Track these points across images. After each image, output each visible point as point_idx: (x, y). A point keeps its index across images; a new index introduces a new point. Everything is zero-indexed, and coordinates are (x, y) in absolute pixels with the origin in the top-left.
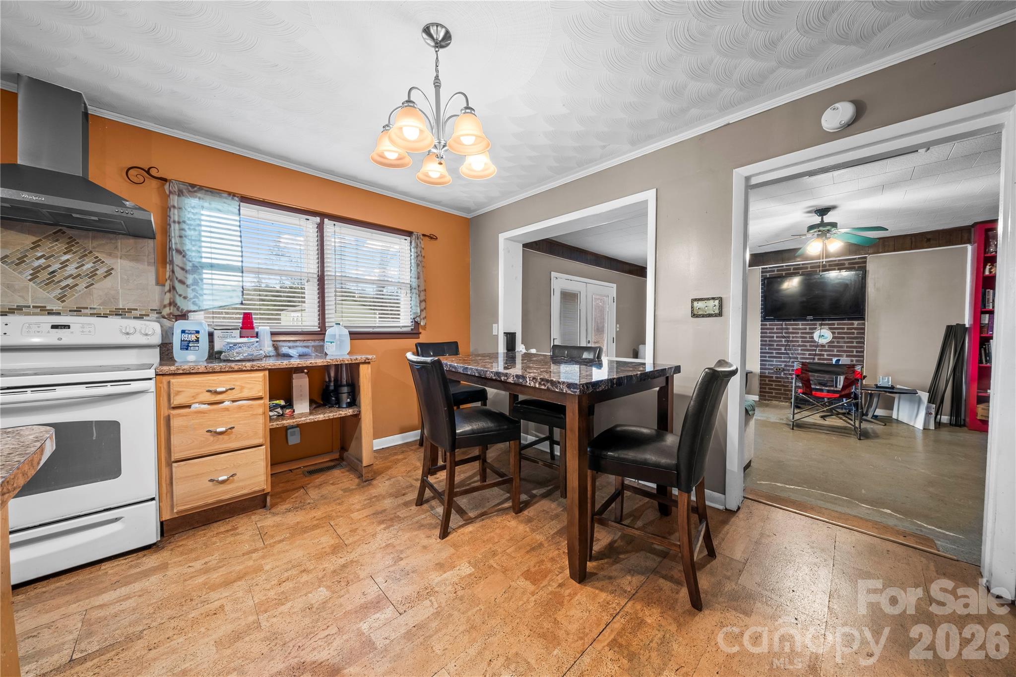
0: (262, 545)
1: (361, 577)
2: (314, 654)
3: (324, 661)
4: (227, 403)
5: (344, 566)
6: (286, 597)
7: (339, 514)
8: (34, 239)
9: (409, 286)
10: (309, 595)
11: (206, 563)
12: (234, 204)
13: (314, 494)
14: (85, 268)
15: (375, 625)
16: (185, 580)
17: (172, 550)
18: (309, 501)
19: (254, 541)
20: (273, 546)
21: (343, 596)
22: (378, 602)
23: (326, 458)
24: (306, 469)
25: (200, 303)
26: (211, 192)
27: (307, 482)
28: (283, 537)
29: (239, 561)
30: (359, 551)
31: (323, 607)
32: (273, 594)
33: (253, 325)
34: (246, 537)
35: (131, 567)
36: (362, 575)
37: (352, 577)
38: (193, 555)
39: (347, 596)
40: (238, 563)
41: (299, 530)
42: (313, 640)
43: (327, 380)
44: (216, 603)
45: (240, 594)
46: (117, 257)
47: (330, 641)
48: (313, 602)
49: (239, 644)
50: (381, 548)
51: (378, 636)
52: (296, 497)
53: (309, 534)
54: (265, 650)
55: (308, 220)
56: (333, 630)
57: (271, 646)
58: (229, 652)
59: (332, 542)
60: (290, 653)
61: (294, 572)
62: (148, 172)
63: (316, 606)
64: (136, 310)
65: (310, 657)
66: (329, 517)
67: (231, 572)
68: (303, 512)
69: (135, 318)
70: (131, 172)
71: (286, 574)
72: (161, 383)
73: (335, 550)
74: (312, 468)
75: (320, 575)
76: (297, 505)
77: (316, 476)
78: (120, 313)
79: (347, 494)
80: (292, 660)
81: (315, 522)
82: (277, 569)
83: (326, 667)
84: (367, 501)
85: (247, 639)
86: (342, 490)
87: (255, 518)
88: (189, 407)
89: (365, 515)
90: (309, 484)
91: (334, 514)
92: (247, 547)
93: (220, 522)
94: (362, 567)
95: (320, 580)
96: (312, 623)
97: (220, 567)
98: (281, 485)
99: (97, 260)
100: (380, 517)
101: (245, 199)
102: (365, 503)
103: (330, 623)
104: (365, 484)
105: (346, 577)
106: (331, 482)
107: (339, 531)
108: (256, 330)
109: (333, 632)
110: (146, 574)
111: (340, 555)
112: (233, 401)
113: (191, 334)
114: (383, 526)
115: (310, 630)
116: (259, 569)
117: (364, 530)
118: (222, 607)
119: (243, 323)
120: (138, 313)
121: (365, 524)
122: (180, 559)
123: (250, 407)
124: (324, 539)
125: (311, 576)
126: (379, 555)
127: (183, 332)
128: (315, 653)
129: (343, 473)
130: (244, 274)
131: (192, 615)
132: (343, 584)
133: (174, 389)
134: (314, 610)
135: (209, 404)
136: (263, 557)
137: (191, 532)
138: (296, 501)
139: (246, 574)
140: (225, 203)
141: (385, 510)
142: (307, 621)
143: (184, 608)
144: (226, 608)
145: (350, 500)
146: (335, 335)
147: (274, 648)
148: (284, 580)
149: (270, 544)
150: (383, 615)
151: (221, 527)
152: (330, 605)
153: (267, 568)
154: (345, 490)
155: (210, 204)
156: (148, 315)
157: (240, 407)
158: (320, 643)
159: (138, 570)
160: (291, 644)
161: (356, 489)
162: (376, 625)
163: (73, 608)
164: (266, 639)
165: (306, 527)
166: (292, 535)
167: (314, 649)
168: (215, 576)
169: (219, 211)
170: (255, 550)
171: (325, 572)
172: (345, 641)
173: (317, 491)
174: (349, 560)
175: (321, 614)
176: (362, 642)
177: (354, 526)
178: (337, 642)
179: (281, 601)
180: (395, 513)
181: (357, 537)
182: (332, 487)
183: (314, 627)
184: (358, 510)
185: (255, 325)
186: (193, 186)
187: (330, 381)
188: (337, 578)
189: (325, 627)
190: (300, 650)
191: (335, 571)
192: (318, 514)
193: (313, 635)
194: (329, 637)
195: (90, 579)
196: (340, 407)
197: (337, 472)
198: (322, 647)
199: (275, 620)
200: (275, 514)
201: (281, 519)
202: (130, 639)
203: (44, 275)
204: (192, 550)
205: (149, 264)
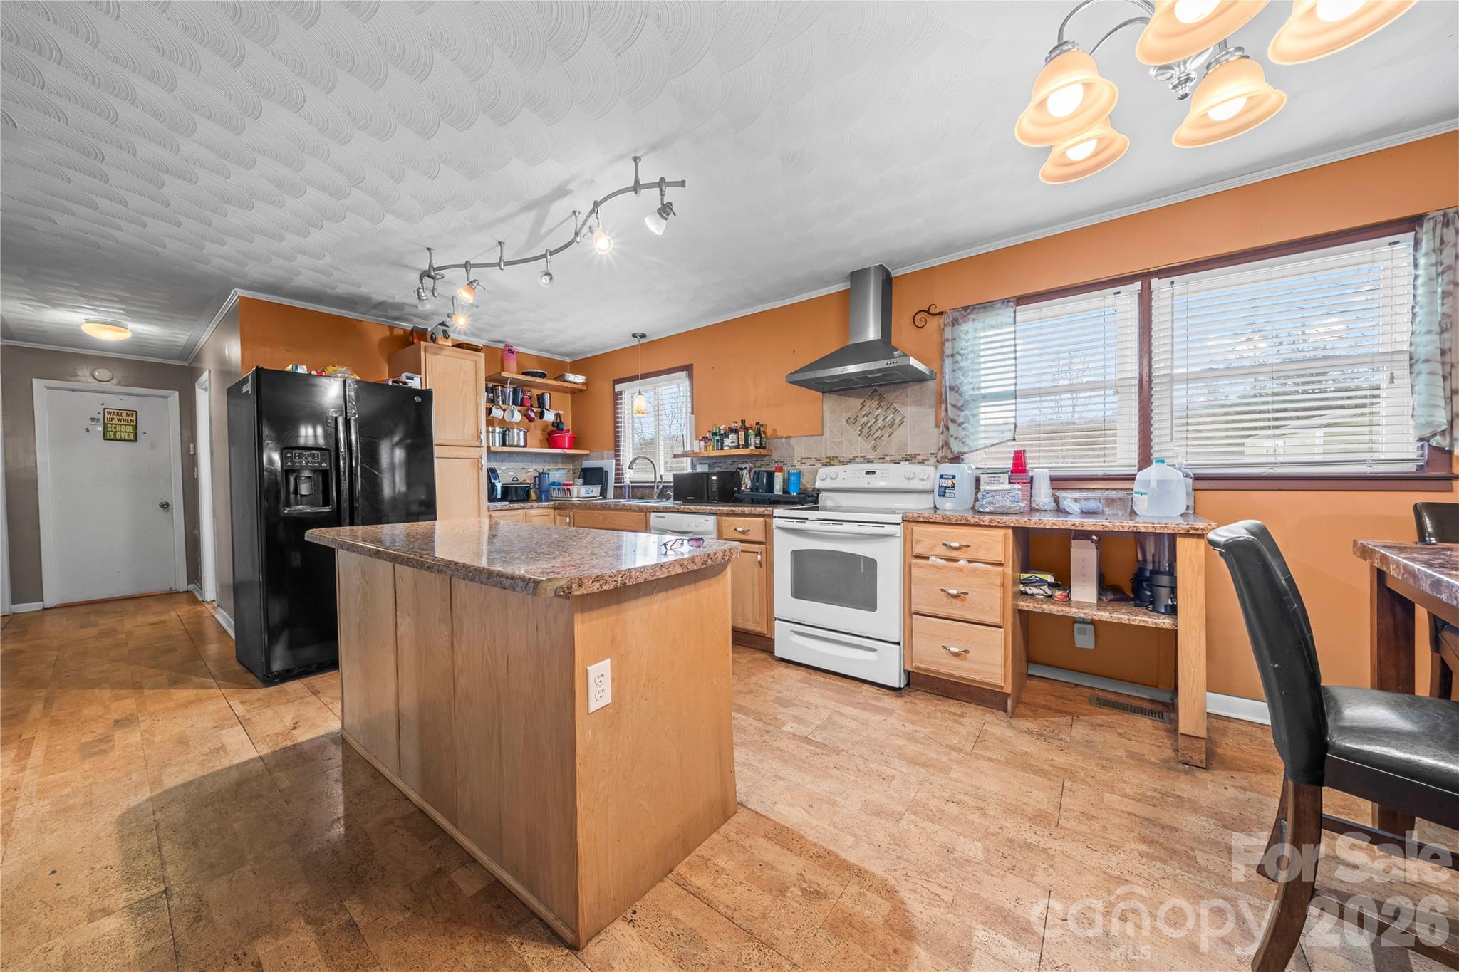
0: (969, 750)
1: (1036, 879)
2: (910, 896)
3: (911, 913)
4: (962, 563)
5: (1029, 846)
6: (940, 819)
7: (1089, 780)
8: (861, 401)
9: (1407, 357)
10: (962, 837)
11: (916, 731)
12: (1007, 314)
13: (1080, 731)
14: (888, 419)
15: (994, 947)
16: (892, 735)
17: (906, 702)
18: (1064, 737)
19: (967, 740)
20: (978, 759)
21: (992, 876)
22: (1025, 930)
23: (1145, 694)
24: (1100, 694)
25: (971, 444)
26: (984, 308)
27: (1085, 712)
28: (995, 757)
29: (939, 750)
30: (1068, 846)
31: (962, 864)
32: (934, 804)
33: (1025, 466)
34: (963, 731)
35: (875, 698)
36: (1040, 877)
37: (1025, 866)
38: (914, 718)
39: (997, 881)
40: (937, 751)
41: (1022, 763)
42: (922, 882)
43: (1140, 558)
44: (892, 770)
45: (912, 779)
46: (907, 405)
47: (933, 902)
48: (958, 848)
49: (875, 820)
50: (1104, 873)
51: (983, 963)
52: (1052, 723)
53: (1026, 775)
54: (884, 846)
55: (1119, 293)
56: (947, 896)
57: (890, 846)
58: (864, 818)
59: (1044, 806)
60: (895, 870)
61: (971, 801)
62: (928, 312)
63: (957, 855)
64: (919, 454)
65: (905, 894)
66: (1071, 774)
67: (924, 754)
68: (1044, 745)
69: (919, 463)
70: (918, 317)
71: (962, 797)
72: (907, 529)
73: (1038, 818)
74: (1110, 696)
75: (993, 829)
76: (1045, 733)
77: (1106, 710)
78: (909, 459)
79: (1131, 761)
80: (891, 877)
81: (1046, 767)
82: (960, 784)
83: (907, 920)
84: (1155, 794)
85: (883, 821)
86: (1127, 751)
87: (989, 717)
88: (927, 558)
89: (1130, 809)
90: (1086, 715)
91: (1082, 774)
92: (955, 741)
93: (956, 702)
94: (1050, 870)
95: (987, 835)
96: (937, 866)
97: (921, 743)
98: (1049, 697)
99: (896, 411)
100: (1155, 833)
101: (1022, 300)
102: (1149, 793)
103: (951, 886)
104: (1181, 767)
105: (1018, 861)
106: (1120, 731)
107: (1067, 801)
108: (1031, 474)
109: (945, 898)
110: (879, 710)
111: (1037, 828)
112: (970, 562)
113: (948, 478)
114: (1144, 848)
115: (929, 870)
116: (945, 770)
117: (1104, 827)
118: (893, 777)
119: (1015, 465)
120: (919, 458)
121: (1117, 821)
122: (904, 714)
123: (986, 573)
124: (1036, 794)
125: (982, 820)
126: (1091, 879)
127: (941, 477)
128: (913, 896)
129: (1155, 728)
130: (1018, 401)
131: (872, 766)
132: (1006, 863)
133: (916, 537)
134: (951, 856)
135: (945, 559)
136: (959, 762)
137: (929, 696)
138: (1048, 727)
139: (932, 766)
140: (998, 315)
141: (1177, 830)
142: (935, 859)
143: (874, 756)
144: (894, 782)
145: (1127, 773)
146: (1149, 481)
147: (890, 852)
148: (955, 800)
149: (977, 754)
150: (1015, 951)
151: (953, 706)
152: (970, 869)
153: (953, 775)
154: (1131, 754)
155: (984, 323)
156: (928, 460)
157: (975, 570)
158: (924, 892)
159: (877, 703)
160: (904, 864)
161: (1155, 764)
162: (995, 950)
163: (832, 705)
164: (892, 836)
165: (1030, 765)
166: (1008, 762)
167: (915, 891)
168: (911, 748)
169: (993, 327)
170: (959, 750)
171: (1000, 831)
172: (946, 920)
173: (1088, 731)
174: (1041, 845)
175: (953, 868)
176: (960, 944)
177: (1093, 811)
178: (939, 912)
179: (934, 817)
180: (1192, 849)
181: (1083, 828)
182: (1115, 738)
183: (935, 872)
184: (1125, 796)
185: (1029, 466)
186: (965, 309)
187: (1145, 561)
188: (1006, 850)
189: (944, 884)
190: (905, 878)
191: (1011, 841)
192: (1061, 759)
193: (926, 878)
194: (937, 897)
195: (852, 691)
196: (1154, 610)
197: (1145, 723)
198: (922, 899)
199: (913, 828)
200: (1011, 727)
201: (1012, 735)
202: (836, 751)
203: (866, 430)
204: (918, 713)
205: (930, 407)
